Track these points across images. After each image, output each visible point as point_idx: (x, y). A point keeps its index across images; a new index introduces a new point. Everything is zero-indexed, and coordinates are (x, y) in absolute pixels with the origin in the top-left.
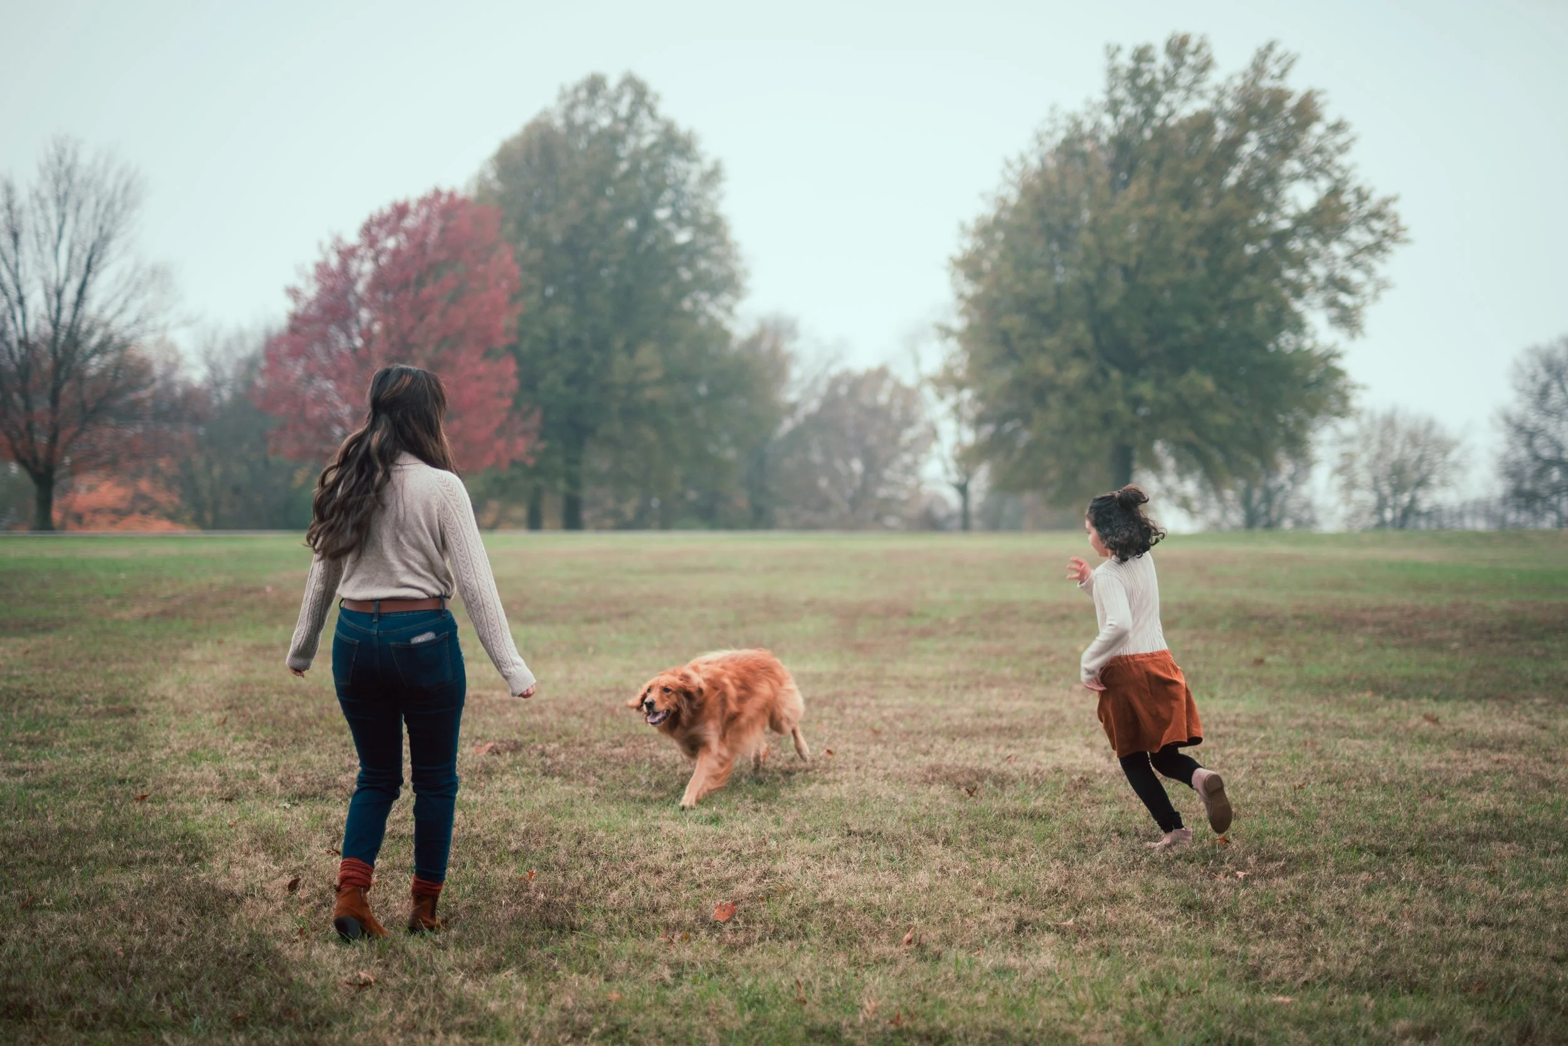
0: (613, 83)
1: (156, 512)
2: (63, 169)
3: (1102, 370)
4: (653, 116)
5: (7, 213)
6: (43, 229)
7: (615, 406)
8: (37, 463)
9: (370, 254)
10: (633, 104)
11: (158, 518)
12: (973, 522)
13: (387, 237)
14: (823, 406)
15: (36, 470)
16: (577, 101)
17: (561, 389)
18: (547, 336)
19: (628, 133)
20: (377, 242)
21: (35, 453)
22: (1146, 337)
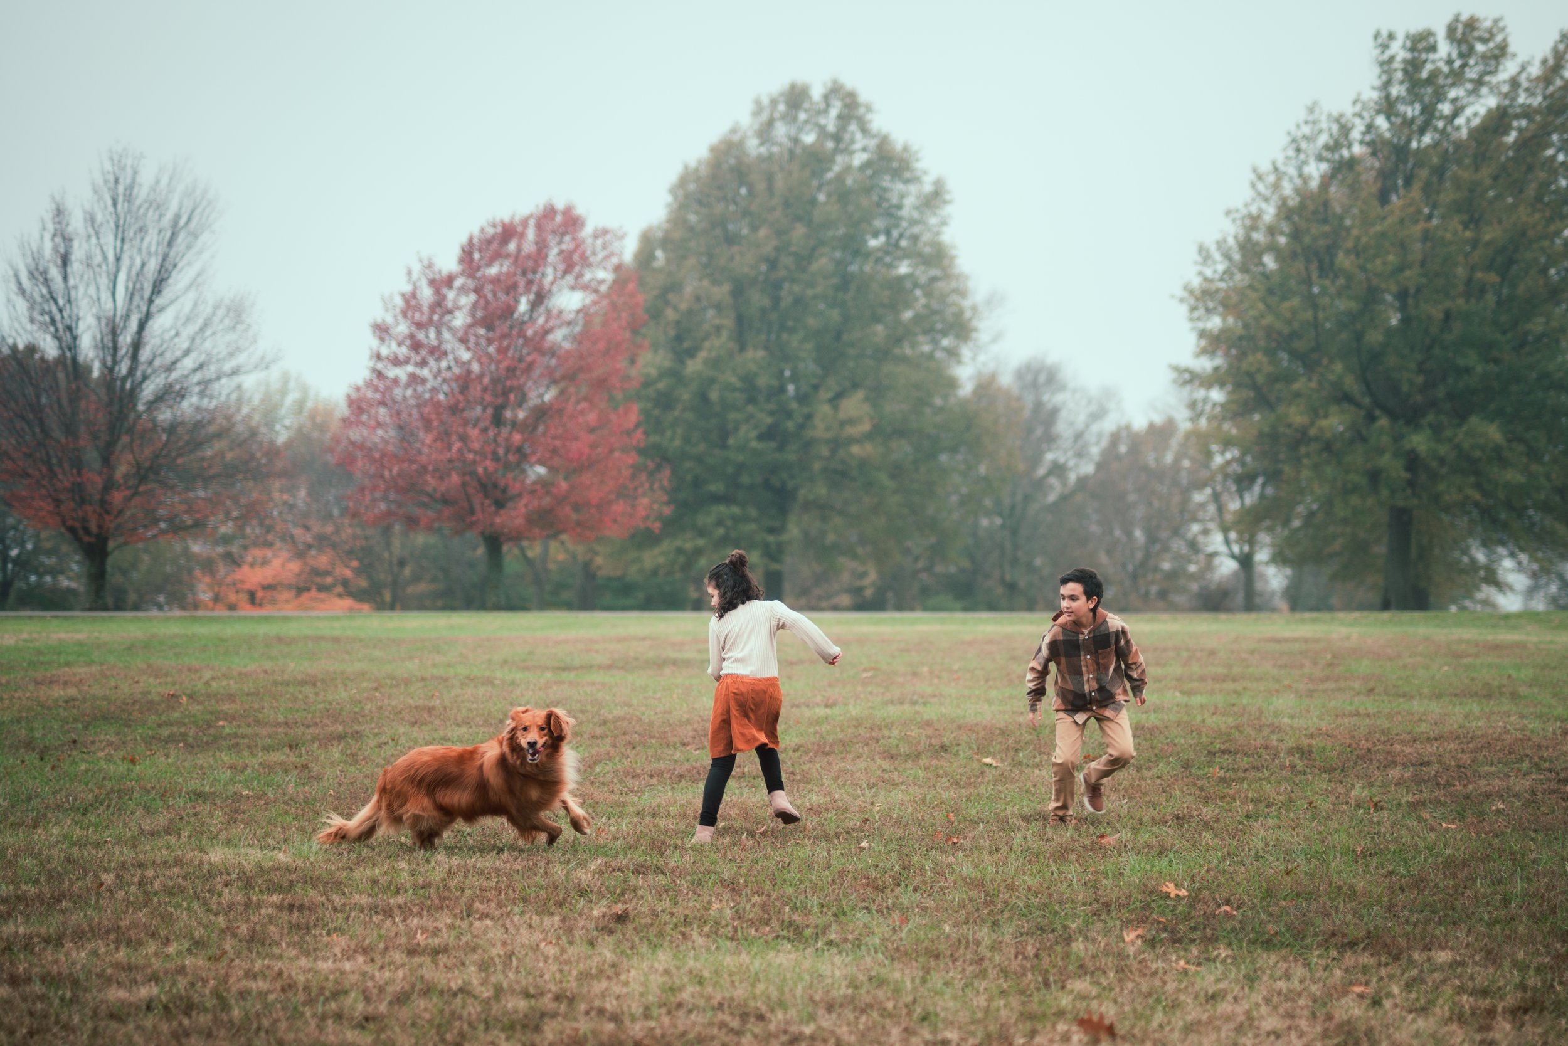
0: (817, 93)
1: (339, 589)
2: (121, 189)
3: (1371, 418)
4: (865, 131)
5: (58, 240)
6: (98, 259)
7: (817, 466)
8: (87, 531)
9: (471, 284)
10: (840, 117)
11: (340, 596)
12: (1257, 600)
13: (490, 264)
14: (1100, 466)
15: (86, 539)
16: (777, 115)
17: (754, 444)
18: (739, 384)
19: (836, 151)
20: (478, 268)
21: (84, 520)
22: (1420, 379)
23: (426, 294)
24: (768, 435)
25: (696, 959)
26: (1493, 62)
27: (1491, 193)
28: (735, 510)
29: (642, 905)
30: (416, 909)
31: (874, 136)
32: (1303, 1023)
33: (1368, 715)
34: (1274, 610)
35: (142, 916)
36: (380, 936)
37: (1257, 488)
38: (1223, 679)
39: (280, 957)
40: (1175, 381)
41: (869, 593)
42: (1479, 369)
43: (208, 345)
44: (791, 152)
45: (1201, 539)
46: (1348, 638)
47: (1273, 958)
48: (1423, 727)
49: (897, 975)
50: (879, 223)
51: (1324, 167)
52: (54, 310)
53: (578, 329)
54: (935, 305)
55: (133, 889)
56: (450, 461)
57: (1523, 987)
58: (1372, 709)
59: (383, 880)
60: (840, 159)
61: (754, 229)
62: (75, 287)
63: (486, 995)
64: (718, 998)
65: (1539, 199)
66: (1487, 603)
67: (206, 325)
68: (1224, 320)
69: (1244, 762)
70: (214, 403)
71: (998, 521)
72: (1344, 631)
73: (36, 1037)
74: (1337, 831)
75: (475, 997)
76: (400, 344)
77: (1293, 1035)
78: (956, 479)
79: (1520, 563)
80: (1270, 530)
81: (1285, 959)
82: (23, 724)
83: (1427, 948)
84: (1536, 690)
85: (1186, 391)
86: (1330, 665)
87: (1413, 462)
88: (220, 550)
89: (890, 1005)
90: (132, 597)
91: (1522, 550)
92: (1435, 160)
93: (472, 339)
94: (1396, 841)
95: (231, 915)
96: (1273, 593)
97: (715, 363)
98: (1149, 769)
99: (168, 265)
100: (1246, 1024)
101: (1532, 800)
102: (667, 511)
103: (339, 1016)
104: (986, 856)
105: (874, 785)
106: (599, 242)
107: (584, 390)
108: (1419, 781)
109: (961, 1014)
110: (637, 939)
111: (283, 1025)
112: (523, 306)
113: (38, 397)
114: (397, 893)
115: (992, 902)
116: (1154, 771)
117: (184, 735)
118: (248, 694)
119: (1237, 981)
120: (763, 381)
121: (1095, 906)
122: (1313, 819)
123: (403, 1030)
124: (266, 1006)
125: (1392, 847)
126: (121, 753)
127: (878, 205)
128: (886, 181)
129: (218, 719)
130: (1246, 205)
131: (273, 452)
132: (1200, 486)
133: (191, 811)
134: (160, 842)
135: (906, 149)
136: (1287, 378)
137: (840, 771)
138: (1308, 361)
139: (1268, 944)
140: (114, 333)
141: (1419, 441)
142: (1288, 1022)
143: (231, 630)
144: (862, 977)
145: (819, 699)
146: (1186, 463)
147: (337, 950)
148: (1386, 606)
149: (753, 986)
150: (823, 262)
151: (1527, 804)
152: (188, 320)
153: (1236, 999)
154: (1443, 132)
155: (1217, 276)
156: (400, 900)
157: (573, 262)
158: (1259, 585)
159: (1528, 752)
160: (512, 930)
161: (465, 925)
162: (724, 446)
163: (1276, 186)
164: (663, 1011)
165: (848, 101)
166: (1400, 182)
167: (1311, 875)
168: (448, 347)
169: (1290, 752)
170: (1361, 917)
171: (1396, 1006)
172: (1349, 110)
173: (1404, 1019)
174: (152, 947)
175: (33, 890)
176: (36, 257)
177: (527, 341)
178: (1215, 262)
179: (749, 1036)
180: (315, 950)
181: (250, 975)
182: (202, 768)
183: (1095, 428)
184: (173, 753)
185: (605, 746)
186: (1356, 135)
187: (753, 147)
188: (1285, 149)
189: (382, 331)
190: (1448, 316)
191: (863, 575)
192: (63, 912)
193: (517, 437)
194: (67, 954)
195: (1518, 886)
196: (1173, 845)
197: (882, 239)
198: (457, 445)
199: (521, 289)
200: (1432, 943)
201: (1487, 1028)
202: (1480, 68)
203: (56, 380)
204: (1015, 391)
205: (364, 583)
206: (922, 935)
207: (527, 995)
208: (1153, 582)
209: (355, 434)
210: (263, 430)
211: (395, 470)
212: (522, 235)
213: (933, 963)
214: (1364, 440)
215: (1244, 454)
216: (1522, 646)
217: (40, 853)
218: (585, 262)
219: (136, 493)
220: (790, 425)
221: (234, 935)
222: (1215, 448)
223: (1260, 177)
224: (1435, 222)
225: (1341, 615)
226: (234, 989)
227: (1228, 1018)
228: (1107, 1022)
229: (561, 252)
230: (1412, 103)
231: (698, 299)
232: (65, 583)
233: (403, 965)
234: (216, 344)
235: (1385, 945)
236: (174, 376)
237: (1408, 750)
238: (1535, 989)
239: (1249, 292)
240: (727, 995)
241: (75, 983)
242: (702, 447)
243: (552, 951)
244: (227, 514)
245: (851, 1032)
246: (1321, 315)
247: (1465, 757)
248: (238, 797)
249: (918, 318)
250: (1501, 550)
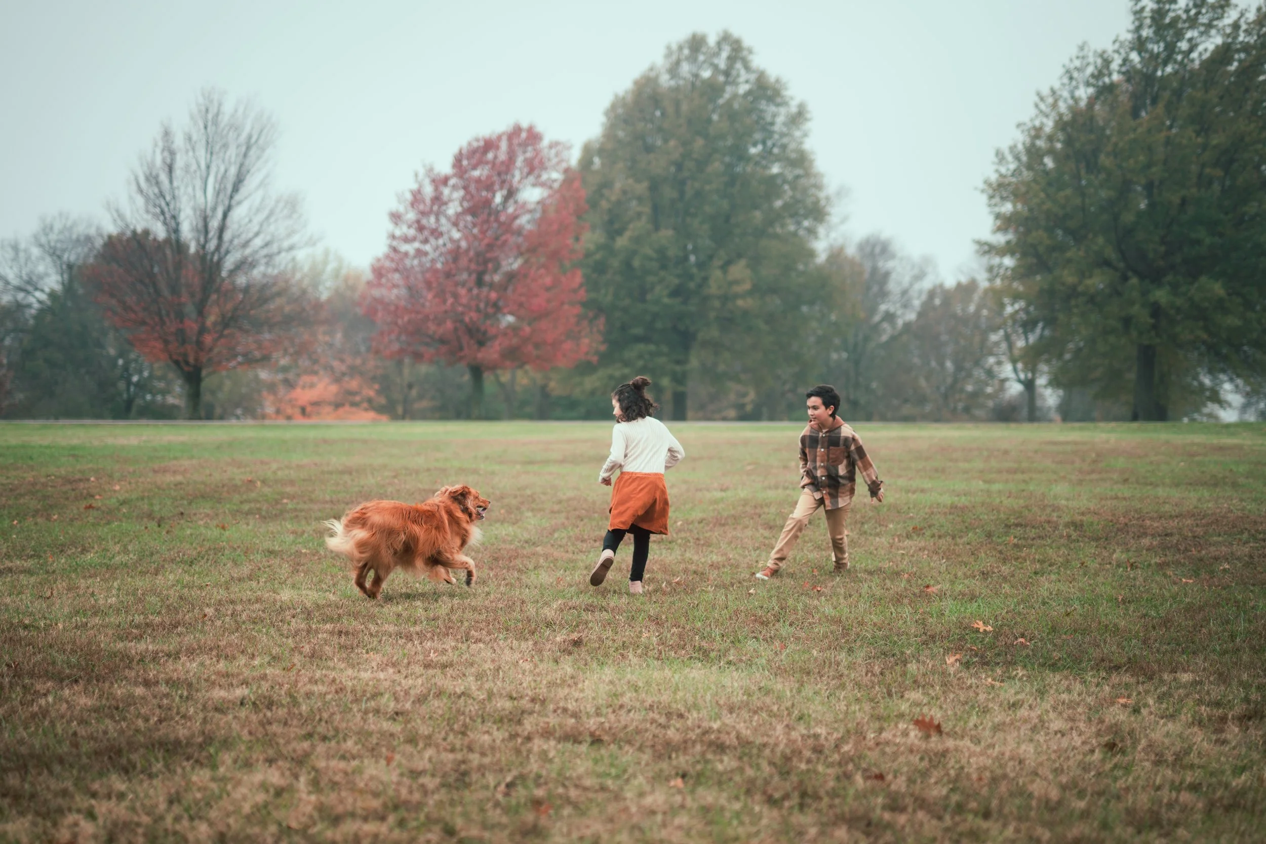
0: (712, 40)
1: (365, 405)
2: (210, 116)
3: (1125, 278)
4: (747, 68)
5: (166, 154)
6: (194, 167)
7: (712, 315)
8: (187, 363)
9: (460, 183)
10: (729, 58)
11: (366, 410)
12: (1038, 414)
13: (474, 168)
14: (920, 315)
15: (186, 369)
16: (682, 57)
17: (666, 300)
18: (654, 255)
19: (726, 83)
20: (466, 172)
21: (185, 355)
22: (1163, 249)
23: (428, 190)
24: (676, 292)
25: (632, 673)
26: (1220, 11)
27: (1218, 109)
28: (652, 347)
29: (592, 634)
30: (429, 635)
31: (753, 72)
32: (1082, 725)
33: (1125, 499)
34: (1050, 421)
35: (235, 638)
36: (404, 655)
37: (1038, 330)
38: (1014, 471)
39: (334, 668)
40: (977, 252)
41: (749, 408)
42: (1208, 241)
43: (272, 228)
44: (693, 84)
45: (996, 369)
46: (1107, 442)
47: (1058, 677)
48: (1167, 508)
49: (779, 686)
50: (758, 136)
51: (1091, 90)
52: (163, 204)
53: (538, 215)
54: (799, 196)
55: (228, 619)
56: (446, 312)
57: (1247, 700)
58: (1127, 494)
59: (405, 614)
60: (729, 90)
61: (666, 141)
62: (178, 188)
63: (482, 697)
64: (649, 701)
65: (1254, 112)
66: (1210, 416)
67: (271, 213)
68: (1014, 206)
69: (1033, 533)
70: (276, 272)
71: (845, 355)
72: (1104, 436)
73: (164, 724)
74: (1103, 584)
75: (474, 699)
76: (409, 227)
77: (1074, 733)
78: (814, 324)
79: (1237, 386)
80: (1048, 361)
81: (1067, 678)
82: (146, 501)
83: (1174, 671)
84: (1251, 480)
85: (985, 260)
86: (1094, 461)
87: (1156, 311)
88: (280, 376)
89: (775, 708)
90: (218, 411)
91: (1238, 376)
92: (1175, 84)
93: (462, 224)
94: (1147, 591)
95: (298, 638)
96: (1049, 408)
97: (637, 240)
98: (961, 537)
99: (244, 169)
100: (1039, 725)
101: (1250, 563)
102: (603, 348)
103: (377, 711)
104: (842, 600)
105: (758, 548)
106: (553, 151)
107: (543, 260)
108: (1164, 548)
109: (827, 715)
110: (589, 659)
111: (338, 717)
112: (498, 199)
113: (152, 267)
114: (415, 623)
115: (848, 634)
116: (965, 539)
117: (259, 509)
118: (304, 480)
119: (1032, 694)
120: (672, 252)
121: (924, 637)
122: (1085, 575)
123: (424, 723)
124: (325, 703)
125: (1145, 596)
126: (215, 522)
127: (757, 122)
128: (763, 105)
129: (283, 498)
130: (1032, 120)
131: (318, 306)
132: (995, 329)
133: (266, 564)
134: (246, 585)
135: (778, 81)
136: (1060, 248)
137: (733, 537)
138: (1077, 235)
139: (1054, 667)
140: (205, 220)
141: (1161, 295)
142: (1070, 724)
143: (288, 434)
144: (754, 688)
145: (716, 485)
146: (985, 312)
147: (374, 664)
148: (1135, 418)
149: (675, 693)
150: (716, 166)
151: (1246, 565)
152: (258, 210)
153: (1030, 706)
154: (1181, 63)
155: (1009, 173)
156: (418, 628)
157: (534, 167)
158: (1039, 403)
159: (1247, 526)
160: (499, 652)
161: (464, 647)
162: (643, 300)
163: (1055, 105)
164: (610, 710)
165: (735, 46)
166: (1148, 102)
167: (1085, 618)
168: (443, 229)
169: (1067, 525)
170: (1123, 648)
171: (1151, 713)
172: (1110, 48)
173: (1158, 723)
174: (242, 660)
175: (158, 619)
176: (151, 165)
177: (501, 224)
178: (1008, 163)
179: (672, 729)
180: (358, 664)
181: (313, 681)
182: (272, 533)
183: (917, 286)
184: (252, 522)
185: (561, 518)
186: (1115, 66)
187: (665, 80)
188: (1061, 78)
189: (396, 217)
190: (1184, 202)
191: (745, 395)
192: (179, 635)
193: (493, 295)
194: (183, 665)
195: (1242, 626)
196: (980, 593)
197: (760, 147)
198: (450, 301)
199: (497, 187)
200: (1176, 667)
201: (1222, 731)
202: (1210, 15)
203: (165, 255)
204: (858, 258)
205: (383, 401)
206: (796, 657)
207: (511, 698)
208: (960, 400)
209: (376, 293)
210: (310, 290)
211: (406, 318)
212: (498, 148)
213: (805, 679)
214: (1119, 294)
215: (1028, 304)
216: (1240, 447)
217: (161, 593)
218: (543, 166)
219: (221, 336)
220: (692, 285)
221: (301, 653)
222: (1006, 300)
223: (1042, 99)
224: (1174, 131)
225: (1102, 425)
226: (302, 691)
227: (1026, 721)
228: (936, 722)
229: (526, 160)
230: (1158, 42)
231: (624, 192)
232: (171, 400)
233: (421, 675)
234: (278, 228)
235: (1142, 668)
236: (248, 251)
237: (1156, 524)
238: (1256, 703)
239: (1033, 185)
240: (656, 699)
241: (190, 685)
242: (627, 302)
243: (527, 666)
244: (286, 350)
245: (747, 728)
246: (1087, 201)
247: (1199, 529)
248: (298, 554)
249: (786, 206)
250: (1222, 377)
